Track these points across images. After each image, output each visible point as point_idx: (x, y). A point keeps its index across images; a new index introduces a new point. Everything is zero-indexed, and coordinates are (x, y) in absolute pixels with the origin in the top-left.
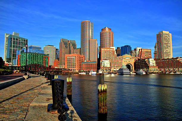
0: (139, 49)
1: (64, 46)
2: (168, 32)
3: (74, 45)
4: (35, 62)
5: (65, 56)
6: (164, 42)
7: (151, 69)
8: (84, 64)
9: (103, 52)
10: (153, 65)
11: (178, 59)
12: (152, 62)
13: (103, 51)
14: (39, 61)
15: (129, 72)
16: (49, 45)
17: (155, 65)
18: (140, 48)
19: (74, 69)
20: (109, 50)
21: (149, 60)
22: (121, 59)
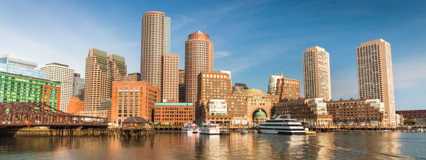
0: (278, 80)
1: (98, 67)
2: (323, 50)
3: (122, 67)
5: (114, 87)
8: (162, 108)
9: (206, 81)
11: (366, 102)
13: (206, 78)
16: (55, 64)
17: (326, 112)
18: (280, 77)
20: (218, 76)
21: (314, 101)
22: (245, 98)
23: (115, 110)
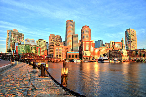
0: (113, 43)
1: (52, 40)
4: (30, 52)
6: (131, 37)
7: (124, 58)
8: (69, 54)
10: (126, 55)
11: (144, 50)
12: (124, 52)
13: (84, 43)
14: (33, 51)
15: (108, 60)
16: (40, 39)
17: (127, 55)
19: (61, 58)
21: (122, 50)
22: (99, 50)
23: (55, 55)
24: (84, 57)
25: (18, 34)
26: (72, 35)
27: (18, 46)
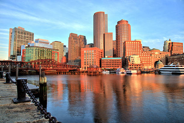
1: (74, 42)
8: (105, 60)
13: (128, 44)
16: (56, 42)
22: (150, 54)
23: (83, 62)
24: (130, 66)
25: (25, 33)
26: (103, 33)
27: (25, 50)
